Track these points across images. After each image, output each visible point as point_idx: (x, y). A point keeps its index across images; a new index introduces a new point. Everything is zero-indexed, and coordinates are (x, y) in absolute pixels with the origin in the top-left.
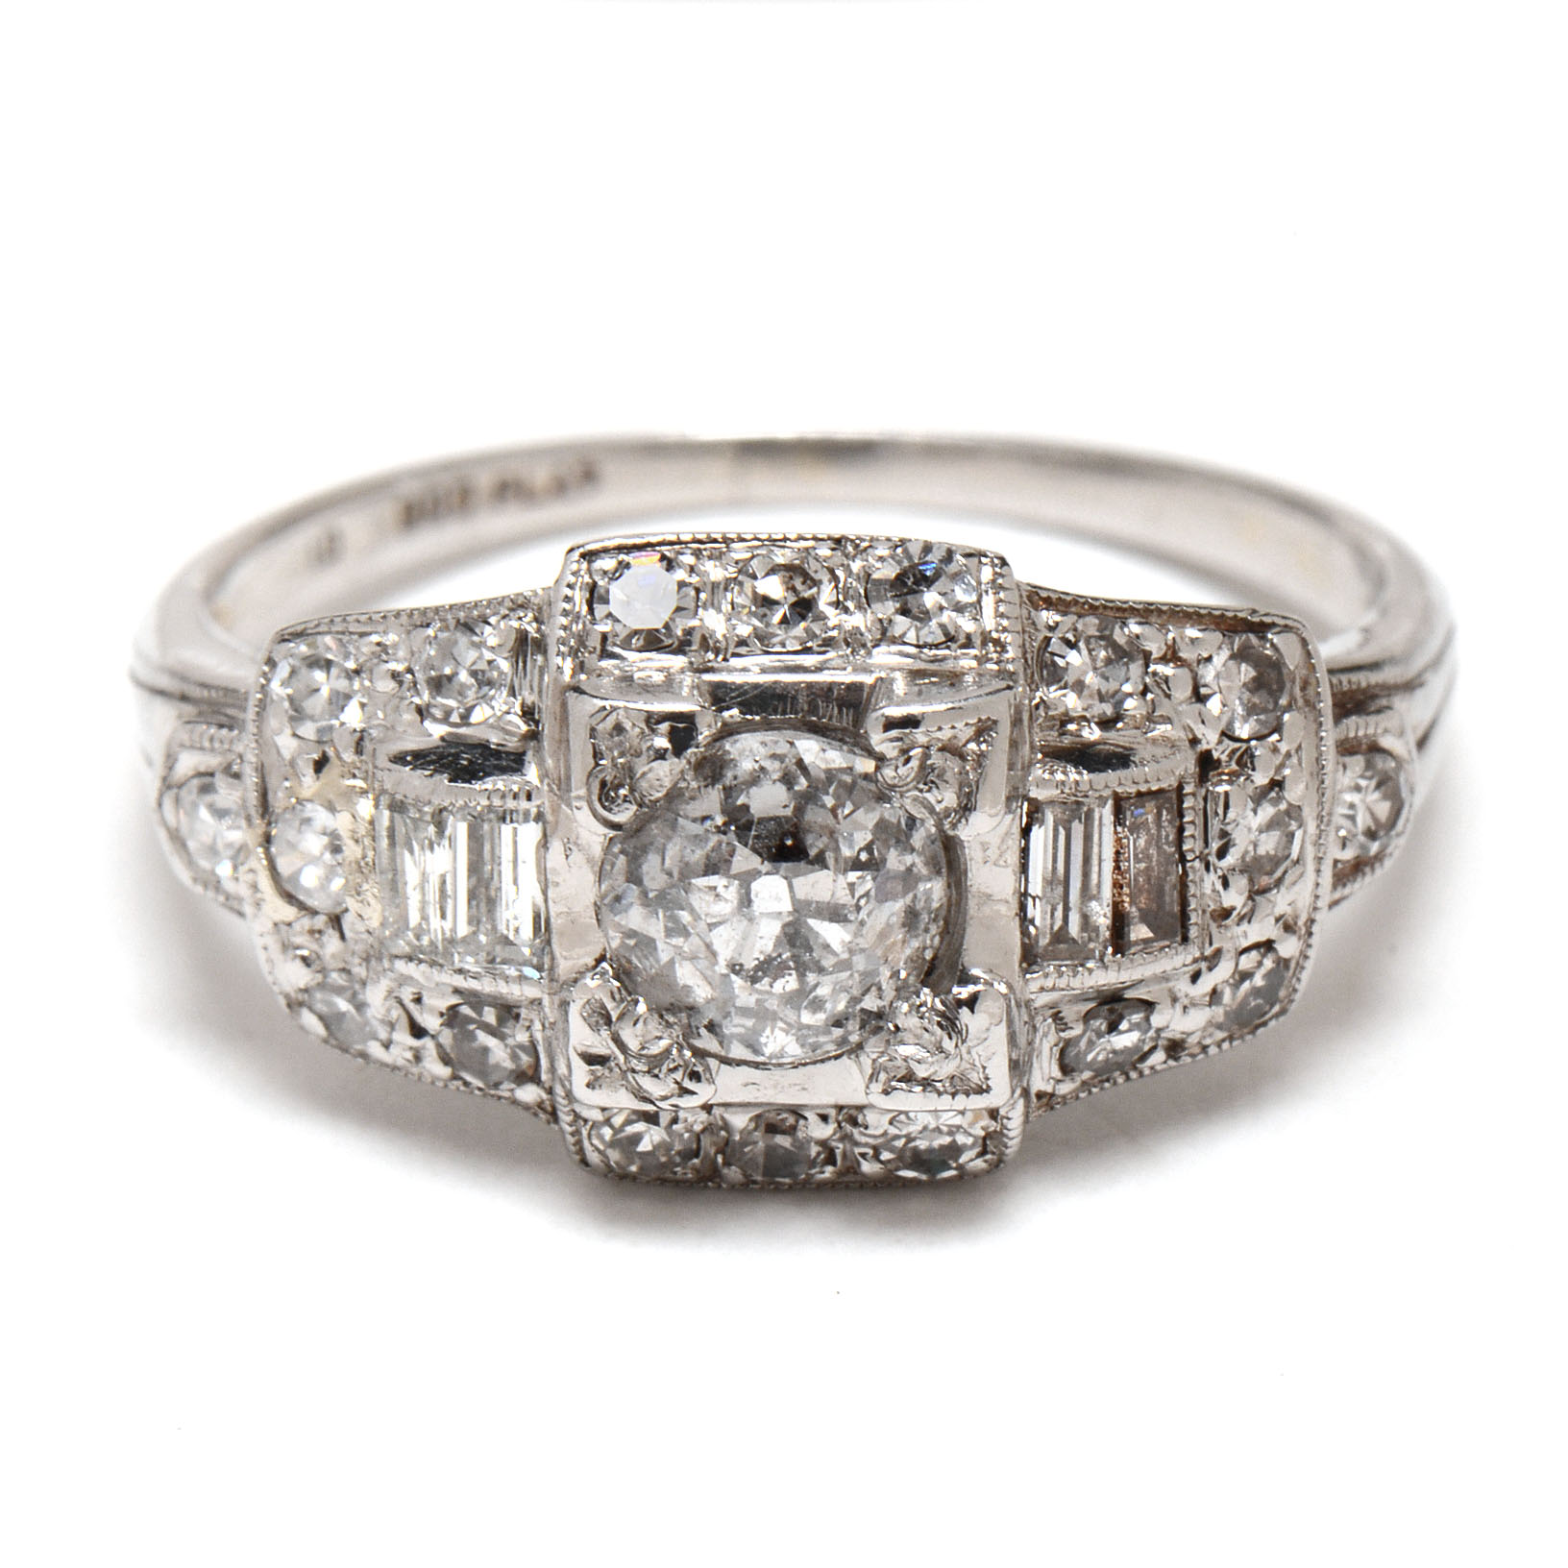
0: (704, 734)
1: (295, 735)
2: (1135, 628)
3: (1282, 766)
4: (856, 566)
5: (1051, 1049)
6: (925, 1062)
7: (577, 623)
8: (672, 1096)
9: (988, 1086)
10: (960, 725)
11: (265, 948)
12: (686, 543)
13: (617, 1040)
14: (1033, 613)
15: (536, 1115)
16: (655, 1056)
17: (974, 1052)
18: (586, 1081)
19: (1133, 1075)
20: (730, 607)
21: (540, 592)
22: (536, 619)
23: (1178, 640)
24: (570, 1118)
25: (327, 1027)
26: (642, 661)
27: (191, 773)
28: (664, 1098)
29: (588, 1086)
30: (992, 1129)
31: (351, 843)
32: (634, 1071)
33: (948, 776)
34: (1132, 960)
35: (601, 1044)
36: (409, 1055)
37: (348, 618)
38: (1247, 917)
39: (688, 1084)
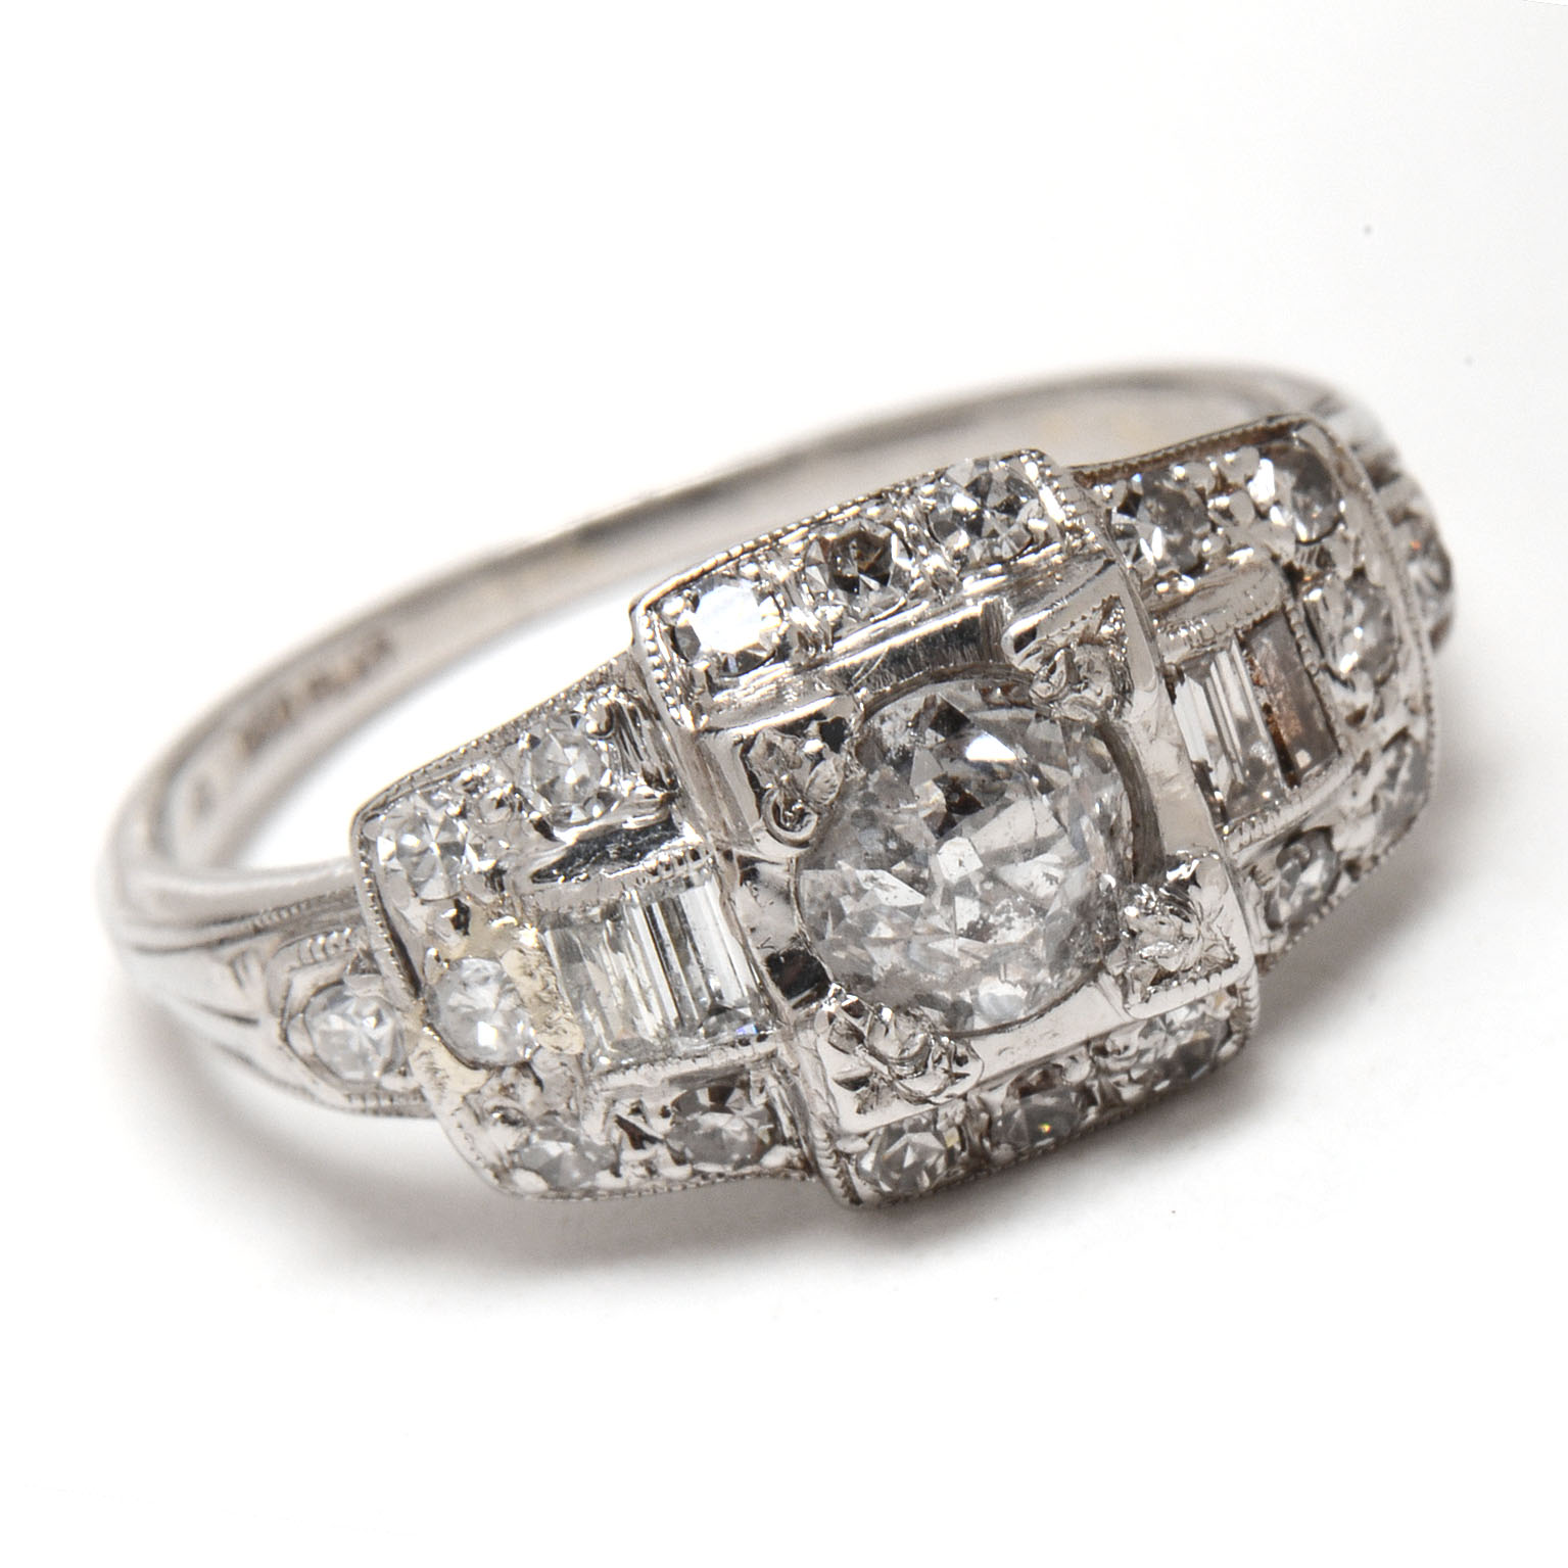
0: (853, 722)
1: (424, 902)
2: (1179, 472)
3: (1356, 554)
4: (909, 511)
5: (1255, 909)
6: (1172, 955)
7: (674, 671)
8: (945, 1087)
9: (1235, 956)
10: (1088, 614)
11: (460, 1126)
12: (738, 557)
13: (873, 1053)
14: (1086, 492)
15: (787, 1177)
16: (917, 1055)
17: (1214, 927)
18: (856, 1107)
19: (1325, 910)
20: (810, 597)
21: (614, 662)
22: (623, 690)
23: (1223, 469)
24: (831, 1162)
25: (546, 1179)
26: (754, 680)
27: (310, 993)
28: (938, 1093)
29: (859, 1112)
30: (1234, 1006)
31: (525, 980)
32: (900, 1077)
33: (1098, 666)
34: (1308, 787)
35: (857, 1063)
36: (642, 1171)
37: (428, 769)
38: (1378, 715)
39: (956, 1069)
